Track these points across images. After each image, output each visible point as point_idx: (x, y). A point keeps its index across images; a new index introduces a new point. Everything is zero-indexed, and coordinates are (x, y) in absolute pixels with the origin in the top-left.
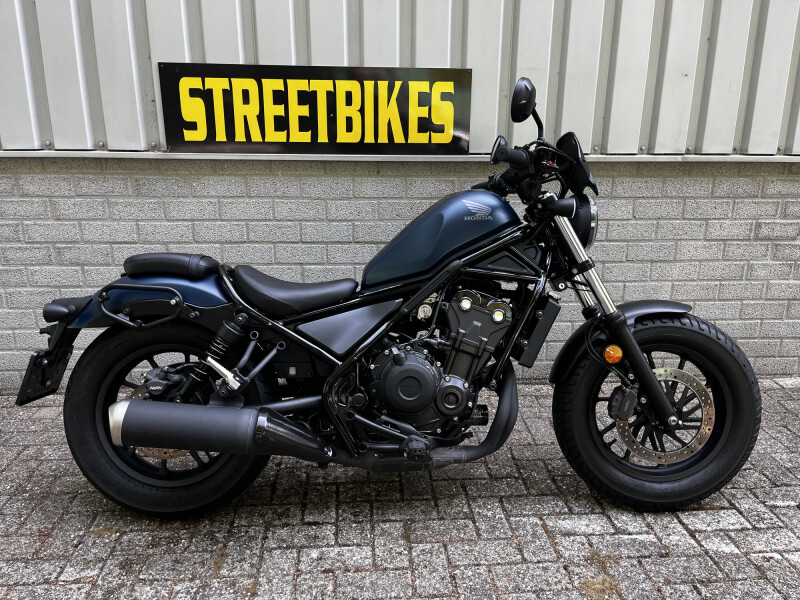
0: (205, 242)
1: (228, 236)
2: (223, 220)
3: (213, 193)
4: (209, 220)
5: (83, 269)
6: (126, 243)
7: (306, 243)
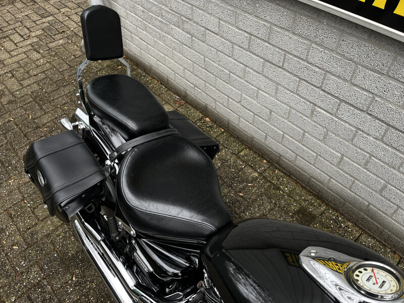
0: (255, 54)
1: (270, 57)
2: (269, 43)
3: (268, 18)
4: (260, 39)
5: (192, 38)
6: (212, 32)
7: (324, 91)
